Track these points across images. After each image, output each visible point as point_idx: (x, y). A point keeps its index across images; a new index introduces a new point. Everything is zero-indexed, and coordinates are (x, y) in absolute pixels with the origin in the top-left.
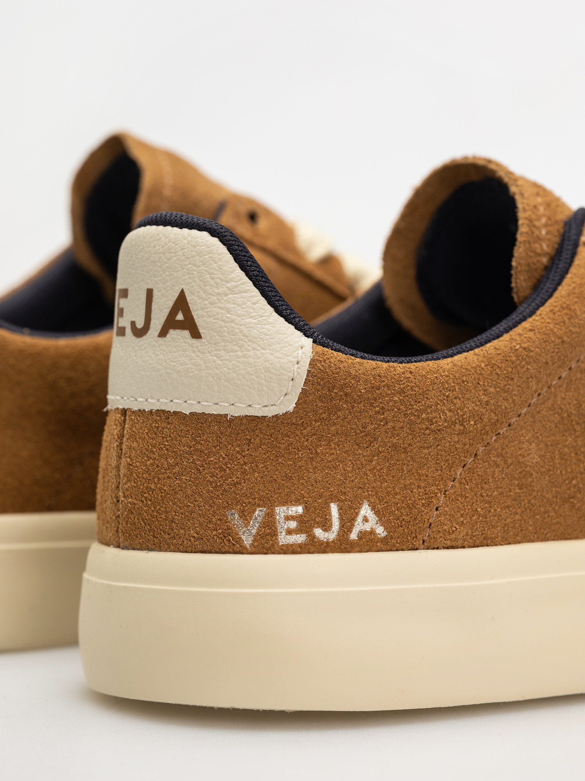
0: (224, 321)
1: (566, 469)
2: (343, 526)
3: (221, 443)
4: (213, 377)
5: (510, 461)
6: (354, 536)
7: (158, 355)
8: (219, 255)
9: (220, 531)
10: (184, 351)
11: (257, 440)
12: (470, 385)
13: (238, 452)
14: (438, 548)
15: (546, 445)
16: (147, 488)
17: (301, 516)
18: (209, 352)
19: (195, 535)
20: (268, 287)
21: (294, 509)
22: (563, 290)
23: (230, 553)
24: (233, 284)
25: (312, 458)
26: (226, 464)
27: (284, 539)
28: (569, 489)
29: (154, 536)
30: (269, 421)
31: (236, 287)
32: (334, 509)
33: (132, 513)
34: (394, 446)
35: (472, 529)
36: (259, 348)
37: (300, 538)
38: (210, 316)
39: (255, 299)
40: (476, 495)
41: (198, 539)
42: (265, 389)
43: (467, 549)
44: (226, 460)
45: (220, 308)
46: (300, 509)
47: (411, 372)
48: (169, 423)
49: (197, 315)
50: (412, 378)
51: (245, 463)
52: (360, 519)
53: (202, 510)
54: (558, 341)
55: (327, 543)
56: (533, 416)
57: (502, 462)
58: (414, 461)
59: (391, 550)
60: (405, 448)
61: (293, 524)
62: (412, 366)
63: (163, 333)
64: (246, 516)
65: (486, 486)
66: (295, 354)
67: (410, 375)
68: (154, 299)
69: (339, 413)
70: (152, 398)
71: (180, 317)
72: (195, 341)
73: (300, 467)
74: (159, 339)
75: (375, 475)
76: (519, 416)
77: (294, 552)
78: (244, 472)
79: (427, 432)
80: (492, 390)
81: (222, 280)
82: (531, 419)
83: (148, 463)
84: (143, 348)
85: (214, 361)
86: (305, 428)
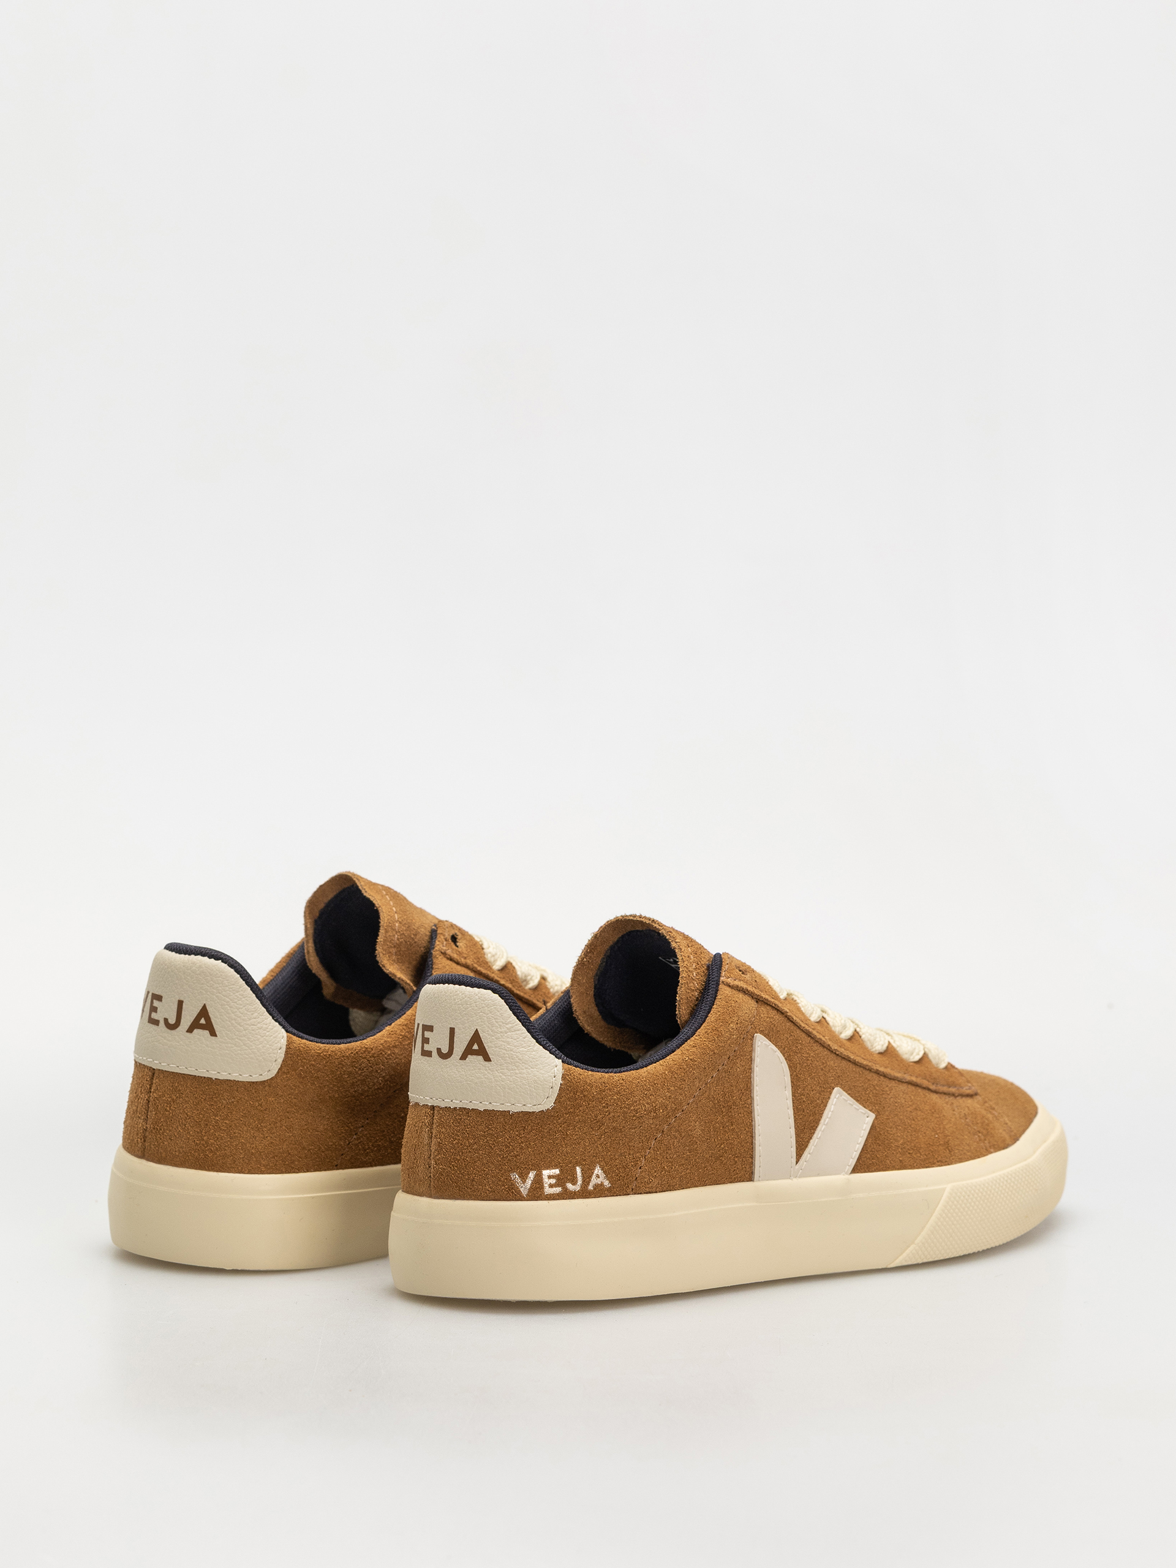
0: (506, 1050)
1: (717, 1138)
2: (584, 1181)
3: (505, 1129)
4: (500, 1087)
5: (683, 1134)
6: (591, 1187)
7: (460, 1072)
8: (500, 1006)
9: (506, 1186)
10: (479, 1069)
11: (530, 1127)
12: (659, 1086)
13: (517, 1135)
14: (641, 1193)
15: (706, 1122)
16: (453, 1159)
17: (558, 1175)
18: (496, 1070)
19: (490, 1189)
20: (531, 1026)
21: (553, 1171)
22: (711, 1017)
23: (513, 1200)
24: (511, 1025)
25: (564, 1138)
26: (509, 1143)
27: (548, 1190)
28: (719, 1151)
29: (460, 1191)
30: (537, 1115)
31: (512, 1027)
32: (578, 1170)
33: (442, 1175)
34: (614, 1128)
35: (661, 1180)
36: (530, 1068)
37: (558, 1190)
38: (496, 1047)
39: (524, 1035)
40: (663, 1157)
41: (491, 1192)
42: (535, 1094)
43: (658, 1194)
44: (510, 1141)
45: (503, 1041)
46: (557, 1171)
47: (623, 1080)
48: (469, 1116)
49: (487, 1046)
50: (624, 1084)
51: (522, 1142)
52: (594, 1177)
53: (494, 1173)
54: (711, 1053)
55: (575, 1192)
56: (697, 1104)
57: (679, 1136)
58: (626, 1137)
59: (613, 1196)
60: (621, 1129)
61: (553, 1181)
62: (624, 1075)
63: (463, 1057)
64: (524, 1178)
65: (670, 1152)
66: (553, 1070)
67: (622, 1081)
68: (455, 1034)
69: (581, 1108)
70: (456, 1100)
71: (475, 1047)
72: (486, 1063)
73: (557, 1144)
74: (460, 1061)
75: (603, 1147)
76: (688, 1104)
77: (554, 1199)
78: (522, 1148)
79: (634, 1118)
80: (672, 1088)
81: (503, 1023)
82: (695, 1106)
83: (455, 1142)
84: (448, 1066)
85: (501, 1076)
86: (560, 1119)
